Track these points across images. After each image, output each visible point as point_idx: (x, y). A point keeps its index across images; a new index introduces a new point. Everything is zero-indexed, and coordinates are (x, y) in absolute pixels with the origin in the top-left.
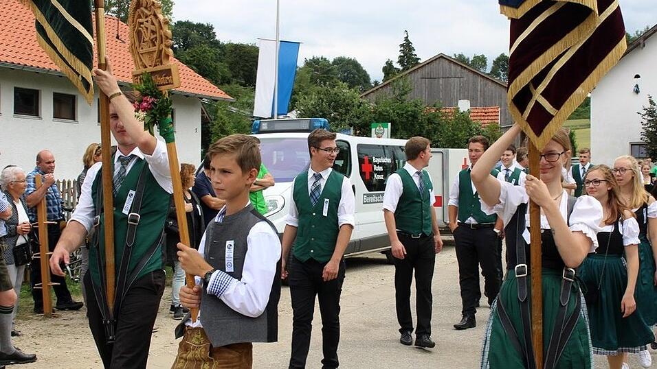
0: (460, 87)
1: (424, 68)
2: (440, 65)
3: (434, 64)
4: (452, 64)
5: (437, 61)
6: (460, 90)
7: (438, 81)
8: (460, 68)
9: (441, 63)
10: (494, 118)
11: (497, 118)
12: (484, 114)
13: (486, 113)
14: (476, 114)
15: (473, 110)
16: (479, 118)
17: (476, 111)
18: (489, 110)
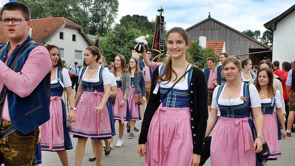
0: (219, 35)
1: (201, 25)
2: (209, 23)
3: (207, 23)
4: (215, 23)
5: (208, 21)
6: (219, 36)
7: (208, 32)
8: (219, 25)
9: (210, 22)
10: (220, 47)
11: (222, 47)
12: (215, 45)
13: (216, 44)
14: (211, 45)
15: (209, 43)
16: (212, 47)
17: (211, 43)
18: (219, 43)
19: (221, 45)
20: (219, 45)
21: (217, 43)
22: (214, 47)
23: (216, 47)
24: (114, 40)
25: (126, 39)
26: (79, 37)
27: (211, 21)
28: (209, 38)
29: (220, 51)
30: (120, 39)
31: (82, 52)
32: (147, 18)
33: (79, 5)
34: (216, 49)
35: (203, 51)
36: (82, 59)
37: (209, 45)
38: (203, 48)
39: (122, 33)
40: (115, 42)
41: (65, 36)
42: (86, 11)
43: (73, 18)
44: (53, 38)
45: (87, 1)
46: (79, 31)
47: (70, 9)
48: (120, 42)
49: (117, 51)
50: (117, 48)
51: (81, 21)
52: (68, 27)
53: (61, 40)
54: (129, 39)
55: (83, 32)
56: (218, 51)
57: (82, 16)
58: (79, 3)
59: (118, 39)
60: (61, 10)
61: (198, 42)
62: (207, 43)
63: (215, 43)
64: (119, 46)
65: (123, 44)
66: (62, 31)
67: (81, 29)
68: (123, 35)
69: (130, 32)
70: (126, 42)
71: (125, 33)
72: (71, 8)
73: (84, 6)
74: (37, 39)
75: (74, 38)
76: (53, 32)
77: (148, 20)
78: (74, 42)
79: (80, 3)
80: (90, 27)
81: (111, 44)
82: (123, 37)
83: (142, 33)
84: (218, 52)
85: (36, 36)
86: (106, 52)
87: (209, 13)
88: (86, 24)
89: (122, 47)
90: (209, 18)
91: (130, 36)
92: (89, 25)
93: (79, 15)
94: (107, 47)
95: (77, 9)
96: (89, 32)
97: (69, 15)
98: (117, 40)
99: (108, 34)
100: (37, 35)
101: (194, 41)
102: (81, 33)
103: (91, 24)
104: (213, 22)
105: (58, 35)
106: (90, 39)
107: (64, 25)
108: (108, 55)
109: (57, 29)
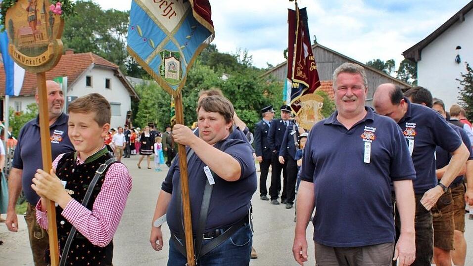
4: (326, 52)
8: (332, 55)
14: (322, 87)
16: (324, 90)
17: (323, 84)
22: (328, 90)
23: (331, 90)
25: (192, 84)
26: (114, 82)
27: (320, 49)
31: (121, 105)
32: (216, 46)
33: (110, 32)
36: (120, 115)
41: (94, 81)
42: (121, 40)
43: (102, 52)
44: (76, 86)
45: (122, 26)
46: (115, 72)
47: (97, 39)
51: (114, 56)
52: (98, 67)
53: (89, 88)
54: (196, 84)
55: (120, 74)
57: (115, 49)
58: (110, 29)
60: (84, 41)
63: (329, 83)
65: (187, 92)
66: (89, 74)
67: (119, 70)
69: (197, 72)
71: (190, 75)
72: (98, 36)
73: (118, 32)
75: (108, 85)
76: (76, 76)
77: (217, 50)
78: (108, 90)
79: (112, 29)
80: (127, 66)
83: (215, 73)
87: (315, 36)
88: (122, 60)
89: (187, 96)
90: (316, 45)
91: (198, 79)
92: (125, 62)
93: (110, 47)
94: (163, 96)
95: (107, 38)
96: (128, 72)
97: (96, 47)
102: (118, 77)
103: (130, 61)
104: (322, 50)
105: (84, 81)
106: (132, 84)
107: (93, 65)
109: (82, 71)
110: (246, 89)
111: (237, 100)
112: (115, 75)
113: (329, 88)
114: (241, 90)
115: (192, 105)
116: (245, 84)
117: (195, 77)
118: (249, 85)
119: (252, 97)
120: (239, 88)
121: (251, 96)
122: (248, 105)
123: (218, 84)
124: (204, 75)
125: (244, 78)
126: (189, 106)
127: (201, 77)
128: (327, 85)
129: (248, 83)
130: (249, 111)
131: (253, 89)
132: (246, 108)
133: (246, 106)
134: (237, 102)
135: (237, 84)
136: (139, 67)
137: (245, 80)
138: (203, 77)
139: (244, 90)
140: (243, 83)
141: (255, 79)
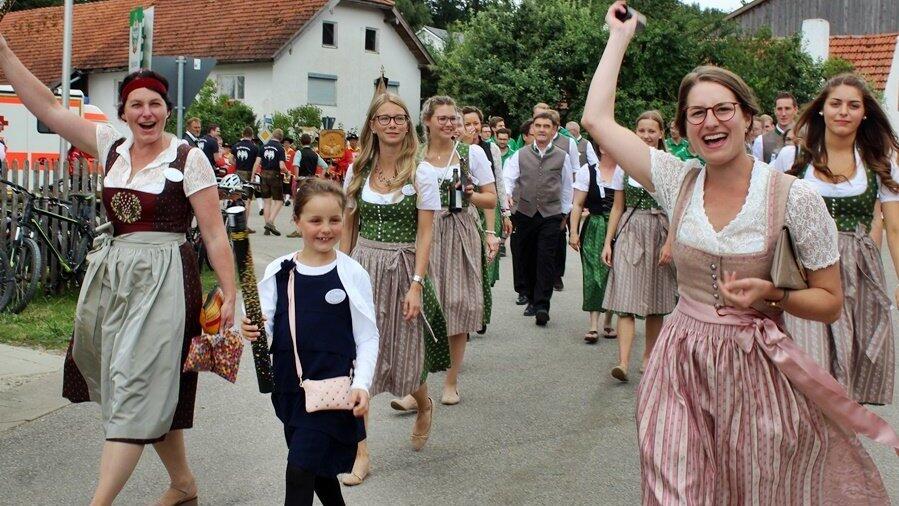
10: (882, 56)
11: (889, 55)
12: (865, 49)
13: (868, 46)
14: (847, 49)
15: (842, 42)
16: (852, 56)
17: (849, 42)
18: (878, 41)
19: (886, 48)
20: (877, 48)
21: (870, 42)
22: (860, 56)
23: (867, 56)
24: (494, 42)
25: (536, 38)
26: (386, 38)
28: (845, 27)
29: (880, 70)
30: (515, 38)
31: (400, 89)
34: (865, 63)
35: (815, 72)
37: (840, 50)
38: (815, 62)
39: (522, 17)
40: (496, 50)
41: (340, 34)
44: (299, 43)
46: (388, 15)
48: (514, 48)
49: (503, 80)
50: (502, 70)
52: (348, 3)
53: (329, 50)
55: (399, 19)
56: (873, 70)
59: (510, 38)
61: (797, 41)
62: (835, 43)
63: (864, 42)
64: (510, 64)
65: (524, 56)
66: (330, 19)
67: (395, 11)
68: (525, 23)
69: (549, 12)
70: (535, 47)
71: (532, 17)
74: (248, 49)
75: (370, 42)
76: (300, 22)
78: (370, 54)
81: (483, 56)
82: (526, 32)
84: (874, 74)
85: (244, 39)
86: (467, 85)
89: (522, 69)
91: (550, 28)
96: (433, 19)
98: (506, 41)
99: (473, 21)
100: (251, 34)
101: (780, 40)
102: (393, 25)
105: (316, 33)
106: (426, 42)
108: (474, 96)
109: (314, 12)
110: (660, 52)
111: (637, 77)
112: (385, 21)
113: (862, 52)
114: (647, 55)
115: (533, 88)
116: (657, 40)
117: (546, 24)
118: (666, 42)
119: (674, 71)
120: (643, 49)
121: (669, 69)
122: (664, 89)
123: (593, 38)
124: (566, 18)
125: (656, 26)
126: (528, 90)
127: (558, 22)
128: (860, 45)
129: (665, 37)
130: (664, 104)
131: (676, 51)
132: (657, 96)
133: (657, 92)
134: (638, 83)
135: (638, 40)
136: (459, 7)
137: (657, 31)
138: (563, 22)
139: (654, 55)
140: (653, 38)
141: (681, 28)
